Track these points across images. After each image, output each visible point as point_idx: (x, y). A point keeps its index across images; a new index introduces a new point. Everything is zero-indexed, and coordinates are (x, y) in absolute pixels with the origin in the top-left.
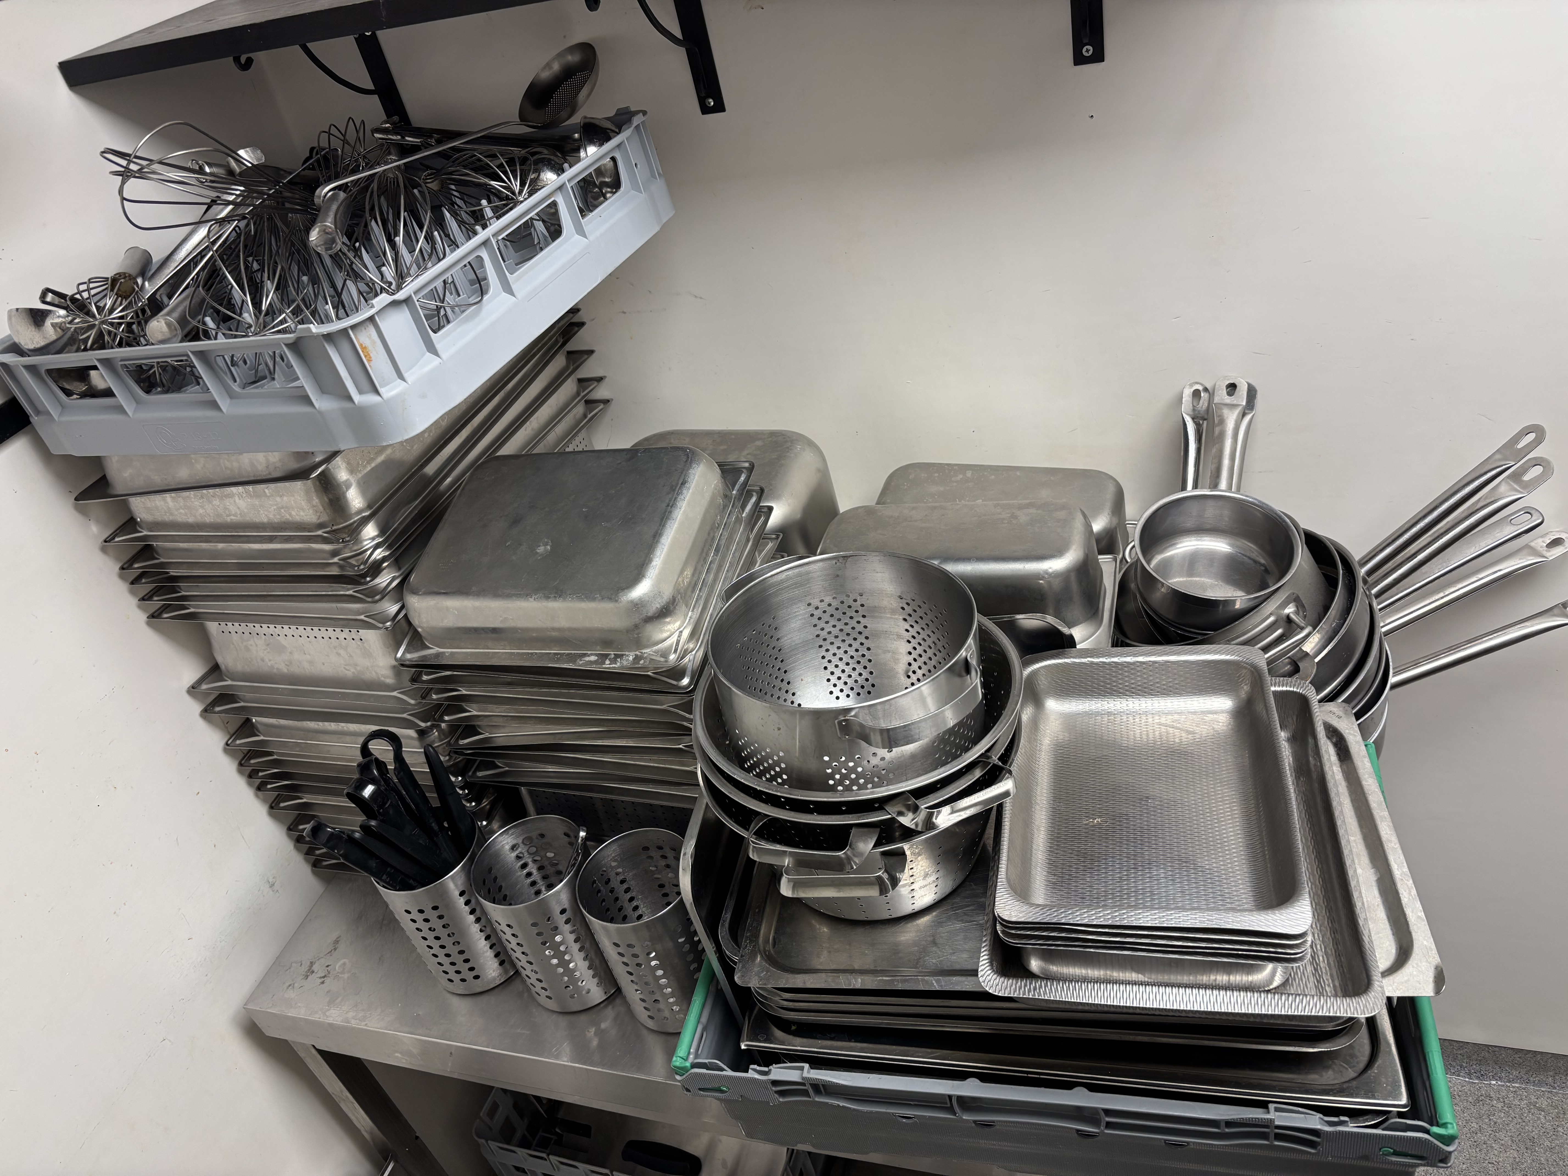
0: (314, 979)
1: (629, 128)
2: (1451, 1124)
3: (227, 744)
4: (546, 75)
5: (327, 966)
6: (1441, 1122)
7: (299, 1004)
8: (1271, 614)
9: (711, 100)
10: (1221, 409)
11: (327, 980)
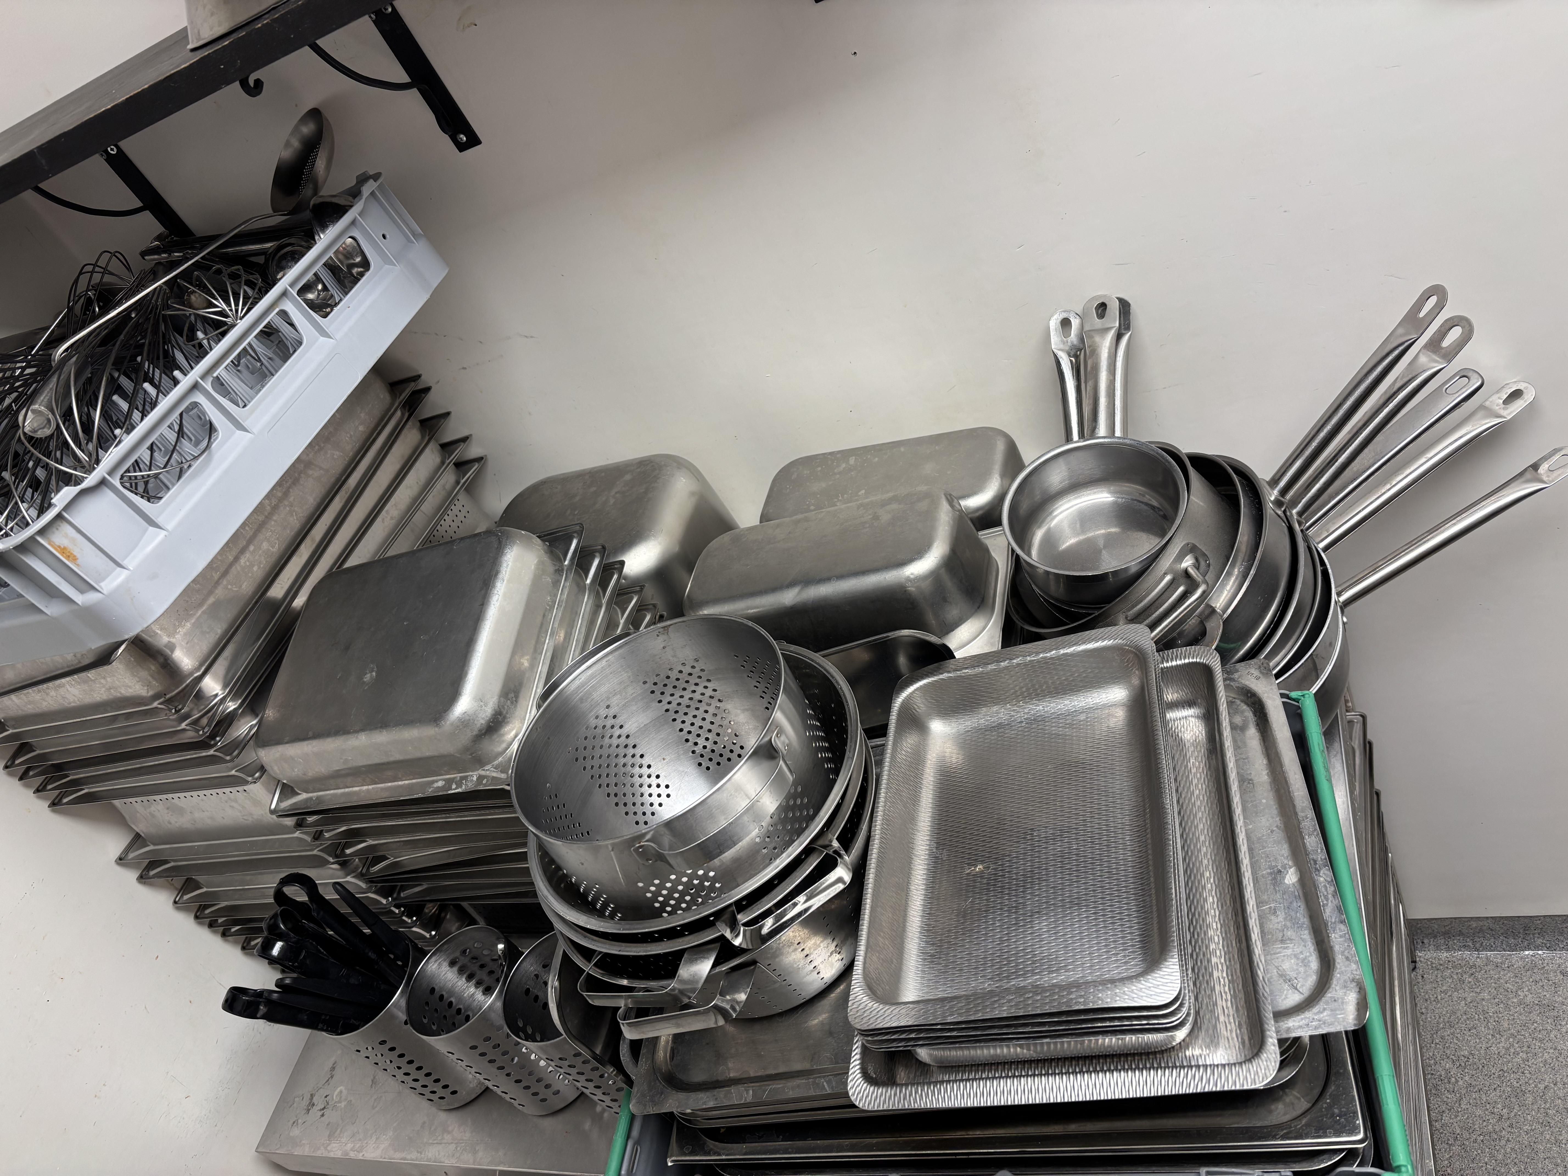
0: (315, 1112)
1: (360, 199)
2: (1405, 1166)
3: (175, 902)
4: (287, 154)
5: (326, 1097)
6: (1395, 1164)
7: (304, 1142)
8: (1165, 574)
9: (462, 136)
10: (1092, 337)
11: (327, 1112)
